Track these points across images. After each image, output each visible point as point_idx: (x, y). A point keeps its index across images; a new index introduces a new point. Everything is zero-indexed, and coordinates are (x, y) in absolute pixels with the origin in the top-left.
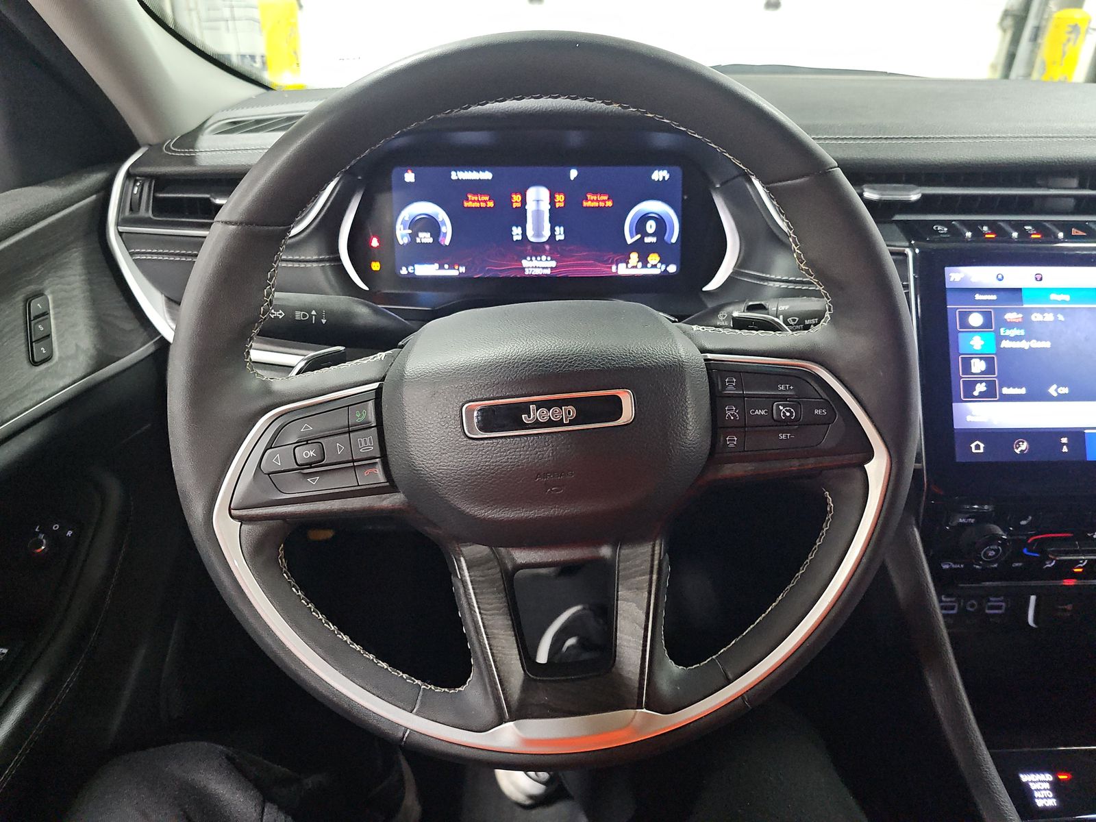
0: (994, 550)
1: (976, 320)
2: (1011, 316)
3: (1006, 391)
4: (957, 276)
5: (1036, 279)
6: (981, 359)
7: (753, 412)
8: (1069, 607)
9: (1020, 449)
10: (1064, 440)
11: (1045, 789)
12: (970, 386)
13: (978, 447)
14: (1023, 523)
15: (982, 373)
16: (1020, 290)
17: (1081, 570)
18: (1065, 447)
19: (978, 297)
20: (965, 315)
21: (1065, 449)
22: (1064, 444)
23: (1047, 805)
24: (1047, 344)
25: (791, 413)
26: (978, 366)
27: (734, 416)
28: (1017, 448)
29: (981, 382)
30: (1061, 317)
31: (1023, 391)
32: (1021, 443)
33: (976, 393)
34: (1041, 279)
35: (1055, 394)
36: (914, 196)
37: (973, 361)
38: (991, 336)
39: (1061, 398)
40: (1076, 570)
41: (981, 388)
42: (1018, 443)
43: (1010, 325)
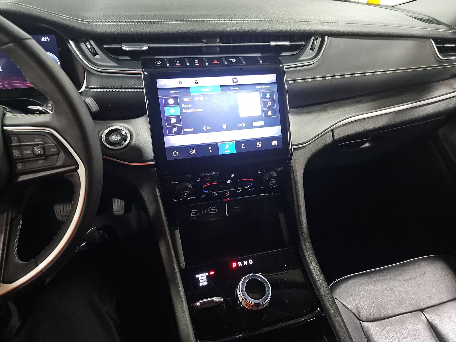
0: (186, 193)
1: (171, 101)
2: (186, 99)
3: (185, 130)
4: (162, 83)
5: (195, 83)
6: (174, 118)
7: (25, 152)
8: (238, 207)
9: (193, 153)
10: (210, 148)
11: (204, 279)
12: (171, 129)
13: (175, 154)
14: (198, 181)
15: (175, 123)
16: (189, 88)
17: (229, 195)
18: (210, 150)
19: (171, 92)
20: (166, 100)
21: (211, 151)
22: (210, 149)
23: (204, 285)
24: (201, 110)
25: (41, 151)
26: (173, 121)
27: (17, 155)
28: (192, 153)
29: (175, 127)
30: (206, 98)
31: (192, 130)
32: (193, 150)
33: (173, 132)
34: (198, 83)
35: (205, 130)
36: (145, 48)
37: (171, 119)
38: (178, 108)
39: (208, 131)
40: (226, 195)
41: (175, 130)
42: (192, 151)
43: (186, 103)
